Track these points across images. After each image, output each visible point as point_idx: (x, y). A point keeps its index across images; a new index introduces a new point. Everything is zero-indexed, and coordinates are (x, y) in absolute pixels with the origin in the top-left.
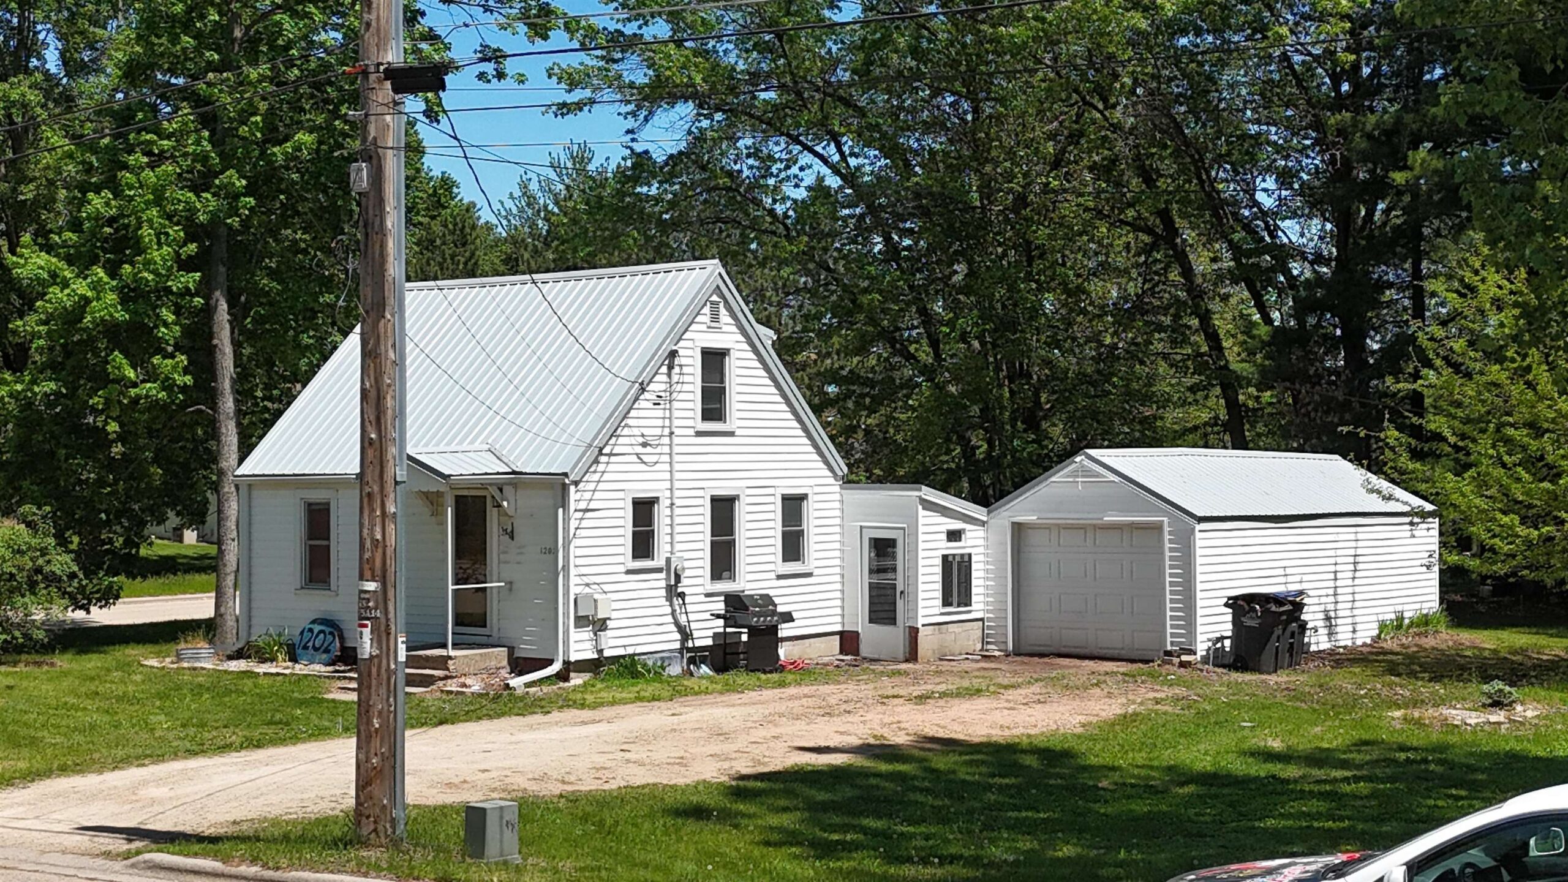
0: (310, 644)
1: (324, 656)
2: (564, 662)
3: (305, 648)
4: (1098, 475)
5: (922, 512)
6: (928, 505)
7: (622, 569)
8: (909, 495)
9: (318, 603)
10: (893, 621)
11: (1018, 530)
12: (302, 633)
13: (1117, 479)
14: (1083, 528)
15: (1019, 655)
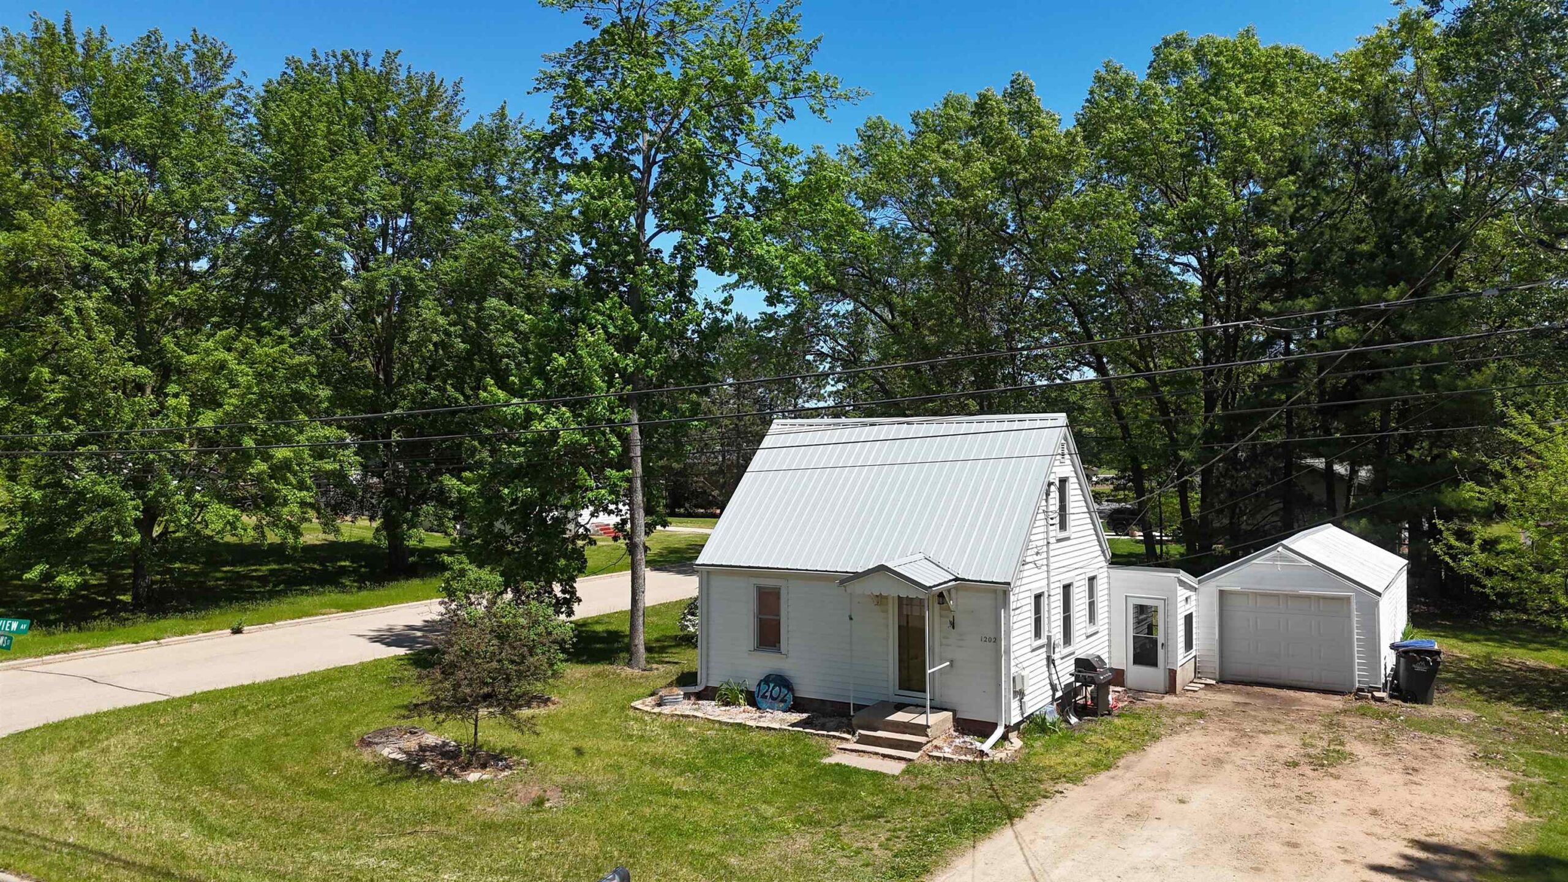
0: (768, 694)
1: (782, 705)
2: (1006, 726)
3: (764, 697)
4: (1293, 561)
5: (1179, 588)
6: (1182, 583)
7: (1029, 649)
8: (1168, 577)
9: (767, 663)
10: (1154, 664)
11: (1222, 593)
12: (759, 685)
13: (1310, 564)
14: (1277, 596)
15: (1224, 682)
